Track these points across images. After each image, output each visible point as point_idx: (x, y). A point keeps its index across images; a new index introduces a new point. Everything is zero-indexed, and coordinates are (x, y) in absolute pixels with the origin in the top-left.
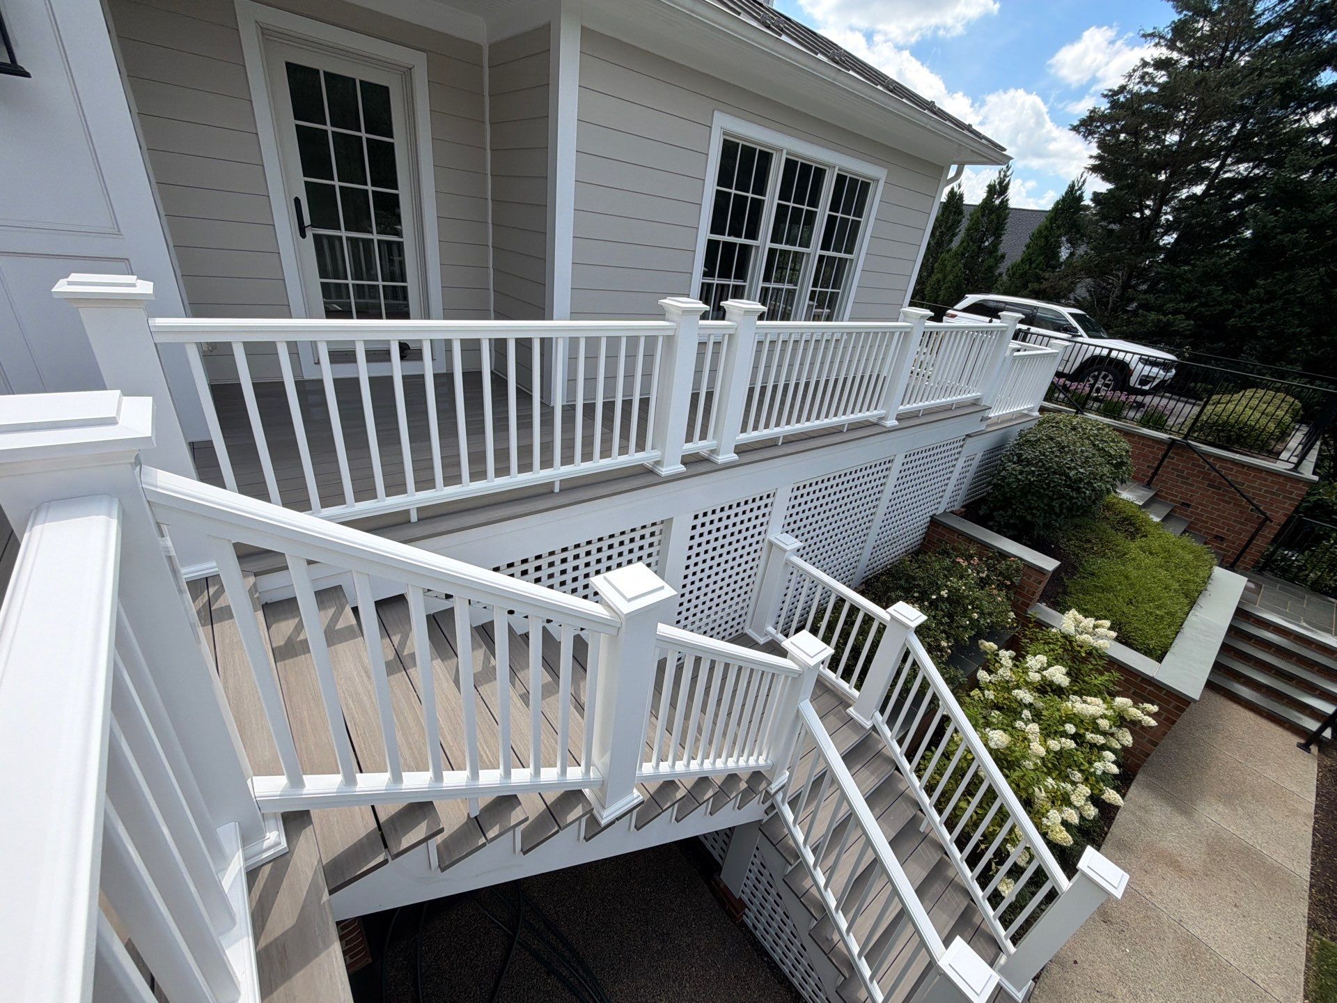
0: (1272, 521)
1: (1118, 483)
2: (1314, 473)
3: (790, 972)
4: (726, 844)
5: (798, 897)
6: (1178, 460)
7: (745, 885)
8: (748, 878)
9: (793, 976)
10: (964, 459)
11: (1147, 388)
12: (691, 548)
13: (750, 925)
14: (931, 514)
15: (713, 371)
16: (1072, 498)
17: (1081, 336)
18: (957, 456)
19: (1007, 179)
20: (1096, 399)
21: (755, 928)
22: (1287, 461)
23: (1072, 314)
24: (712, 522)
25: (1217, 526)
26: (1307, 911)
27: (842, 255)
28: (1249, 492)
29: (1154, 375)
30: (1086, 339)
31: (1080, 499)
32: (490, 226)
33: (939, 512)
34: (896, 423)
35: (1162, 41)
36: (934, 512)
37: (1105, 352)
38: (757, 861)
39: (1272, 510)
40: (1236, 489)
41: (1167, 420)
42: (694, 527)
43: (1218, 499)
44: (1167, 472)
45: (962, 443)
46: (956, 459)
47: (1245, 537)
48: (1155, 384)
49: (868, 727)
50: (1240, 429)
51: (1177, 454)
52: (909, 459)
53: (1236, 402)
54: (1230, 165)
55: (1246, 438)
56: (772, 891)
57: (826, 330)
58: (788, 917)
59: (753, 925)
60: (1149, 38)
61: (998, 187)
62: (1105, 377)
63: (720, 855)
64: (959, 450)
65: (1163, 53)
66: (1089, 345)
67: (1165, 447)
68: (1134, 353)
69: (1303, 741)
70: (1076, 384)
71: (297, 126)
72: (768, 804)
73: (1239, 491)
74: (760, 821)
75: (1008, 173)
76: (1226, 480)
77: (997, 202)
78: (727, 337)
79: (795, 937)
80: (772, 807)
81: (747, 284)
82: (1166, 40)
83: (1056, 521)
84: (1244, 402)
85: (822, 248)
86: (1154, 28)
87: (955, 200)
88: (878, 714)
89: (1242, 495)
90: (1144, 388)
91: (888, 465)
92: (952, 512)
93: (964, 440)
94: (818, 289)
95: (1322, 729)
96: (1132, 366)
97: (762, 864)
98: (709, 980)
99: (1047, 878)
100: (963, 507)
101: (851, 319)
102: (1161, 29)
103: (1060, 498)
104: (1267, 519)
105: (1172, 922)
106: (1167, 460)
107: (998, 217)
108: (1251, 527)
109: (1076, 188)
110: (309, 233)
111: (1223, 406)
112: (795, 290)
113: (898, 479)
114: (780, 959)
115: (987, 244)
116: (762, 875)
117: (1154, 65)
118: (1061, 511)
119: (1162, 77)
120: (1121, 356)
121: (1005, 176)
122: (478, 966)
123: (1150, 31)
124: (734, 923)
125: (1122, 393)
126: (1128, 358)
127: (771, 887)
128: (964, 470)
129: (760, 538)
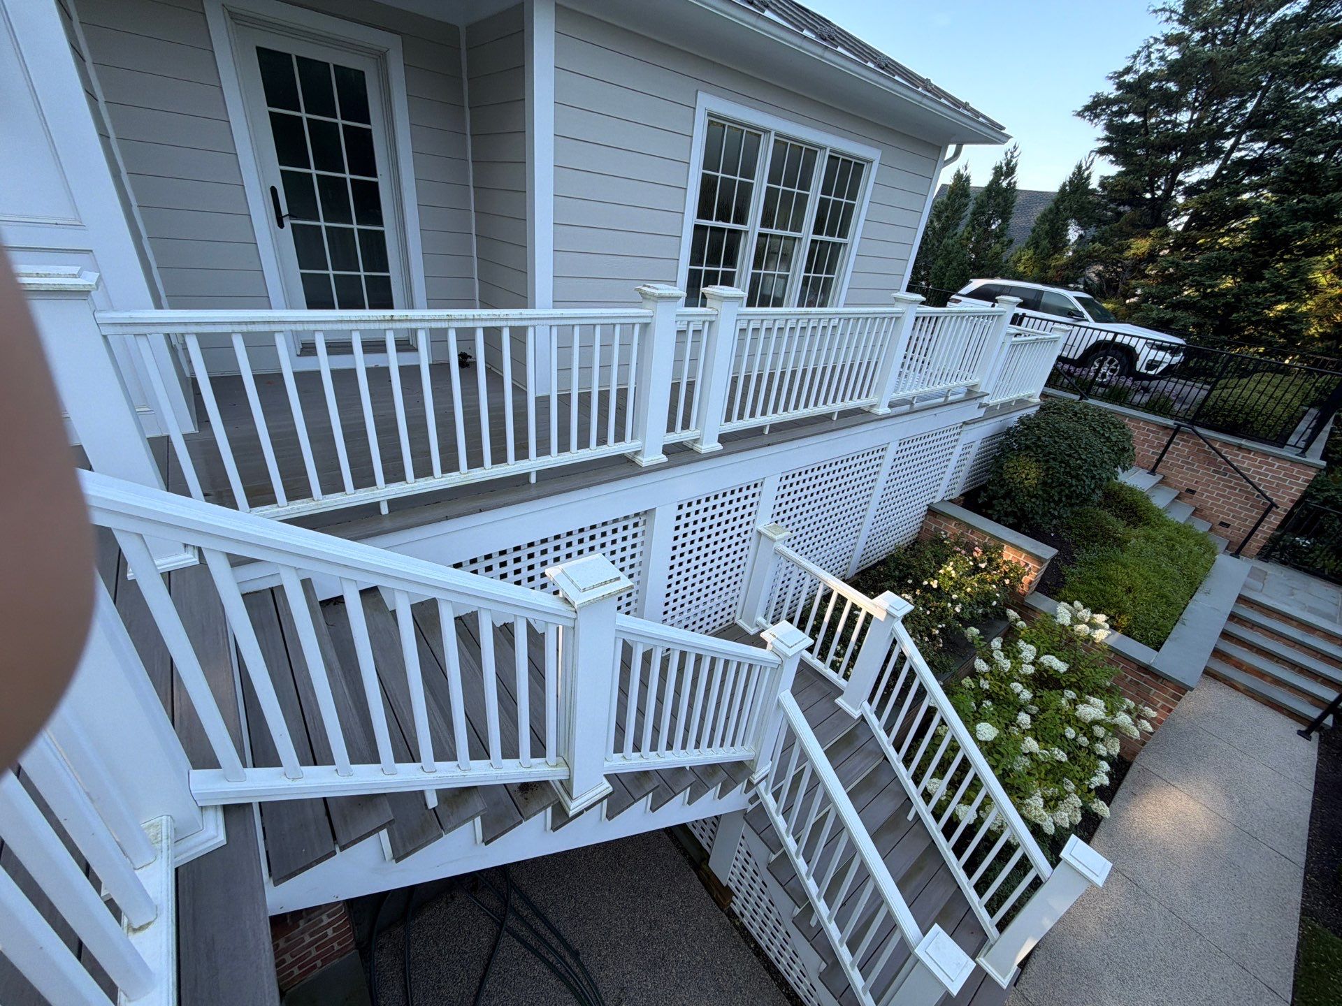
0: (1277, 507)
1: (1119, 470)
2: (1322, 458)
3: (776, 958)
4: (713, 833)
5: (781, 885)
6: (1183, 446)
7: (732, 873)
8: (734, 866)
9: (779, 963)
10: (962, 447)
11: (1152, 373)
12: (676, 538)
13: (738, 912)
14: (928, 502)
15: (694, 360)
16: (1071, 485)
17: (1087, 320)
18: (954, 444)
19: (1014, 160)
20: (1101, 385)
21: (743, 916)
22: (1295, 446)
23: (1077, 298)
24: (697, 512)
25: (1222, 513)
26: (1300, 898)
27: (836, 239)
28: (1255, 478)
29: (1160, 360)
30: (1092, 324)
31: (1080, 487)
32: (473, 214)
33: (936, 501)
34: (888, 410)
35: (1173, 15)
36: (931, 500)
37: (1110, 337)
38: (743, 850)
39: (1279, 496)
40: (1241, 474)
41: (1172, 406)
42: (678, 518)
43: (1223, 485)
44: (1172, 459)
45: (959, 430)
46: (953, 447)
47: (1250, 524)
48: (1160, 369)
49: (856, 717)
50: (1247, 414)
51: (1182, 440)
52: (902, 447)
53: (1242, 387)
54: (1244, 143)
55: (1252, 423)
56: (758, 879)
57: (822, 317)
58: (773, 905)
59: (741, 912)
60: (1159, 13)
61: (1005, 168)
62: (1111, 362)
63: (708, 844)
64: (956, 437)
65: (1176, 28)
66: (1094, 329)
67: (1172, 433)
68: (1140, 337)
69: (1304, 728)
70: (1081, 369)
71: (270, 113)
72: (751, 794)
73: (1245, 478)
74: (745, 810)
75: (1015, 154)
76: (1232, 466)
77: (1004, 184)
78: (707, 324)
79: (780, 924)
80: (756, 797)
81: (737, 270)
82: (1178, 14)
83: (1055, 509)
84: (1252, 385)
85: (815, 233)
86: (1164, 3)
87: (961, 182)
88: (866, 704)
89: (1248, 481)
90: (1149, 372)
91: (881, 453)
92: (950, 501)
93: (961, 427)
94: (812, 275)
95: (1323, 716)
96: (1138, 350)
97: (747, 852)
98: (695, 967)
99: (1032, 867)
100: (961, 495)
101: (846, 305)
102: (1172, 4)
103: (1060, 485)
104: (1273, 505)
105: (1163, 909)
106: (1172, 445)
107: (1006, 199)
108: (1256, 513)
109: (1084, 168)
110: (287, 223)
111: (1230, 390)
112: (788, 275)
113: (892, 467)
114: (767, 946)
115: (993, 227)
116: (748, 863)
117: (1164, 41)
118: (1060, 500)
119: (1173, 54)
120: (1126, 340)
121: (1012, 157)
122: (465, 953)
123: (1161, 6)
124: (722, 910)
125: (1127, 378)
126: (1133, 343)
127: (757, 875)
128: (962, 457)
129: (749, 528)
